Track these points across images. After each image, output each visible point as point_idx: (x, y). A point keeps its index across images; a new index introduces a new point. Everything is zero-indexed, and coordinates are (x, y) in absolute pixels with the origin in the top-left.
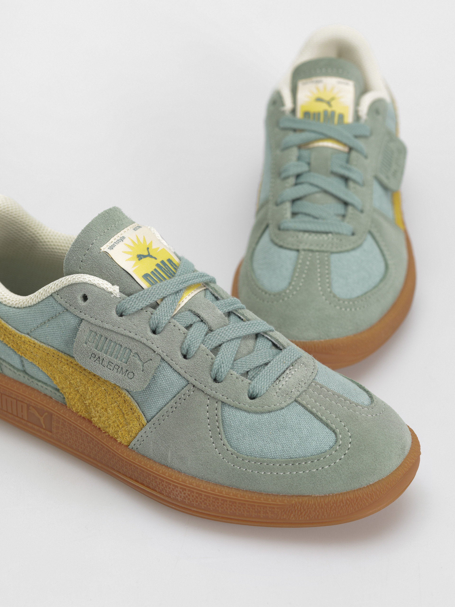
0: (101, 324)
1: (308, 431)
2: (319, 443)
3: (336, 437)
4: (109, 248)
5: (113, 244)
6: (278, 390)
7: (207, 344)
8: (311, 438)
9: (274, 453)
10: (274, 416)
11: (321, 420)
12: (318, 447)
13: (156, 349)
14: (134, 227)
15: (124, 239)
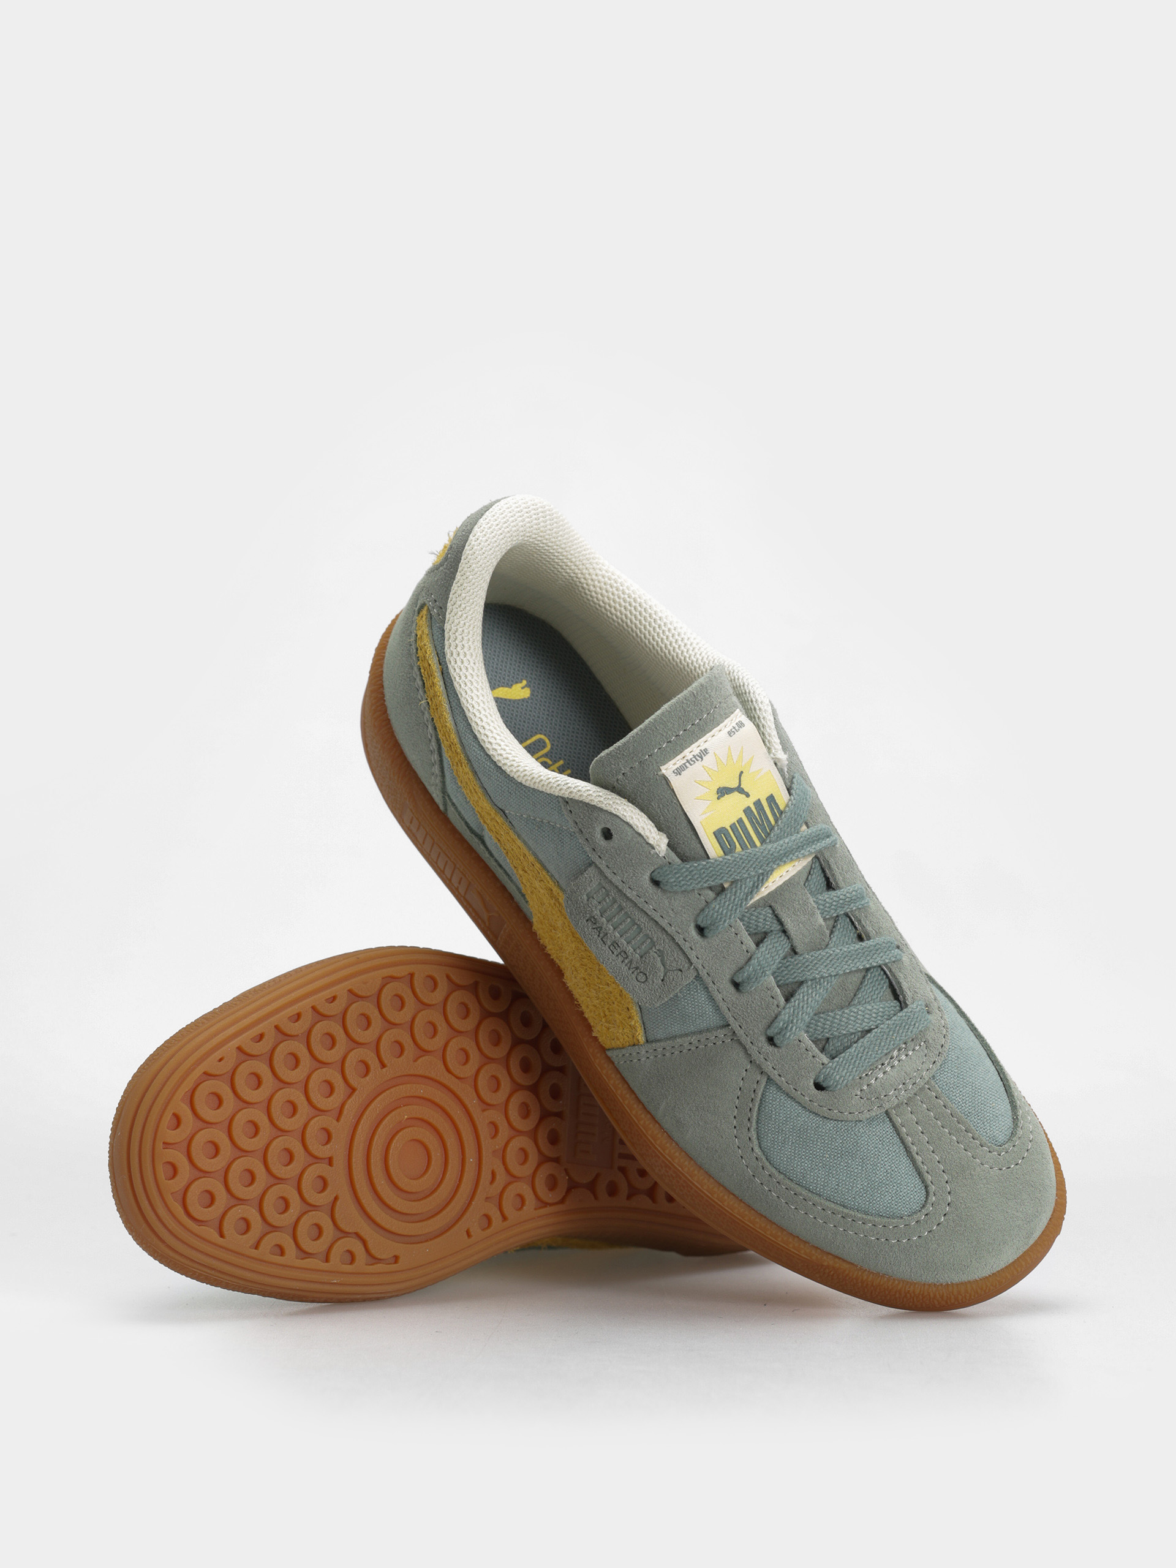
0: (621, 886)
1: (885, 1174)
2: (897, 1200)
3: (927, 1198)
4: (676, 771)
5: (684, 764)
6: (865, 1088)
7: (779, 975)
8: (887, 1188)
9: (822, 1187)
10: (842, 1130)
11: (914, 1162)
12: (892, 1206)
13: (694, 960)
14: (731, 727)
15: (705, 755)
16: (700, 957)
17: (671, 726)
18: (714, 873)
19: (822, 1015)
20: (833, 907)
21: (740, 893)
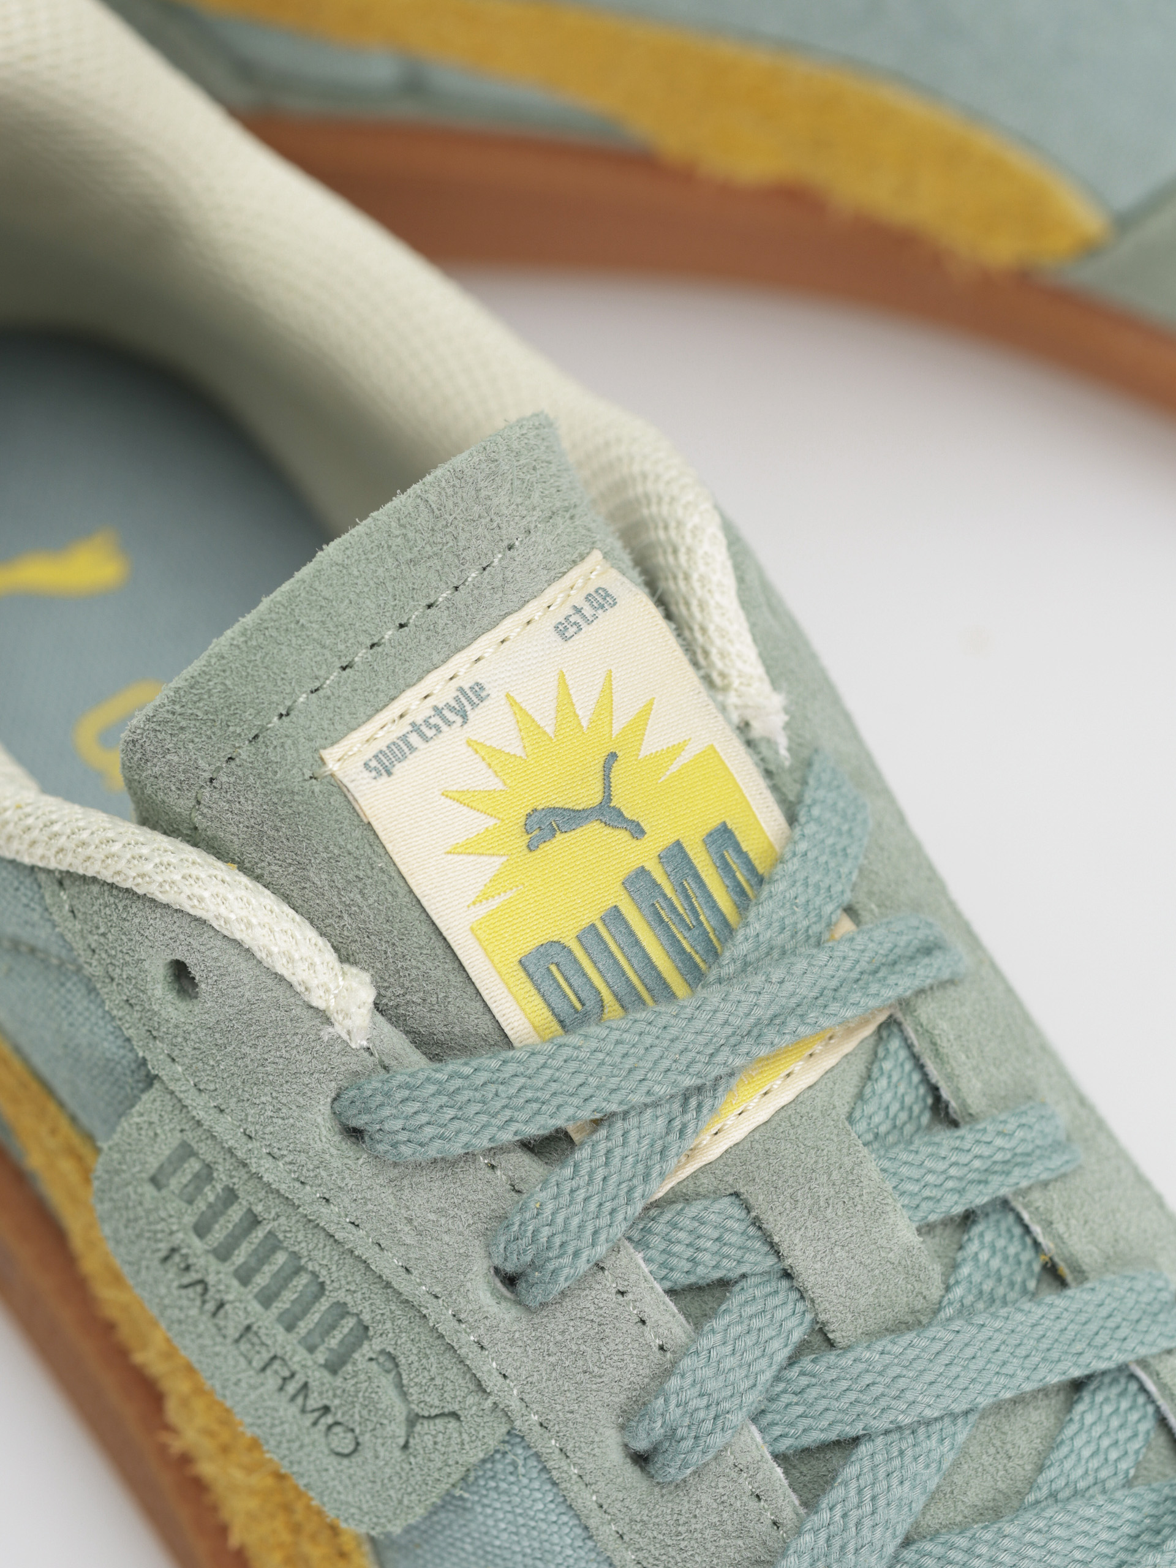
0: (242, 1148)
4: (374, 763)
5: (404, 738)
7: (775, 1420)
13: (492, 1382)
14: (568, 610)
15: (474, 705)
16: (509, 1372)
17: (351, 612)
18: (529, 1094)
19: (928, 1546)
20: (950, 1184)
21: (624, 1158)
